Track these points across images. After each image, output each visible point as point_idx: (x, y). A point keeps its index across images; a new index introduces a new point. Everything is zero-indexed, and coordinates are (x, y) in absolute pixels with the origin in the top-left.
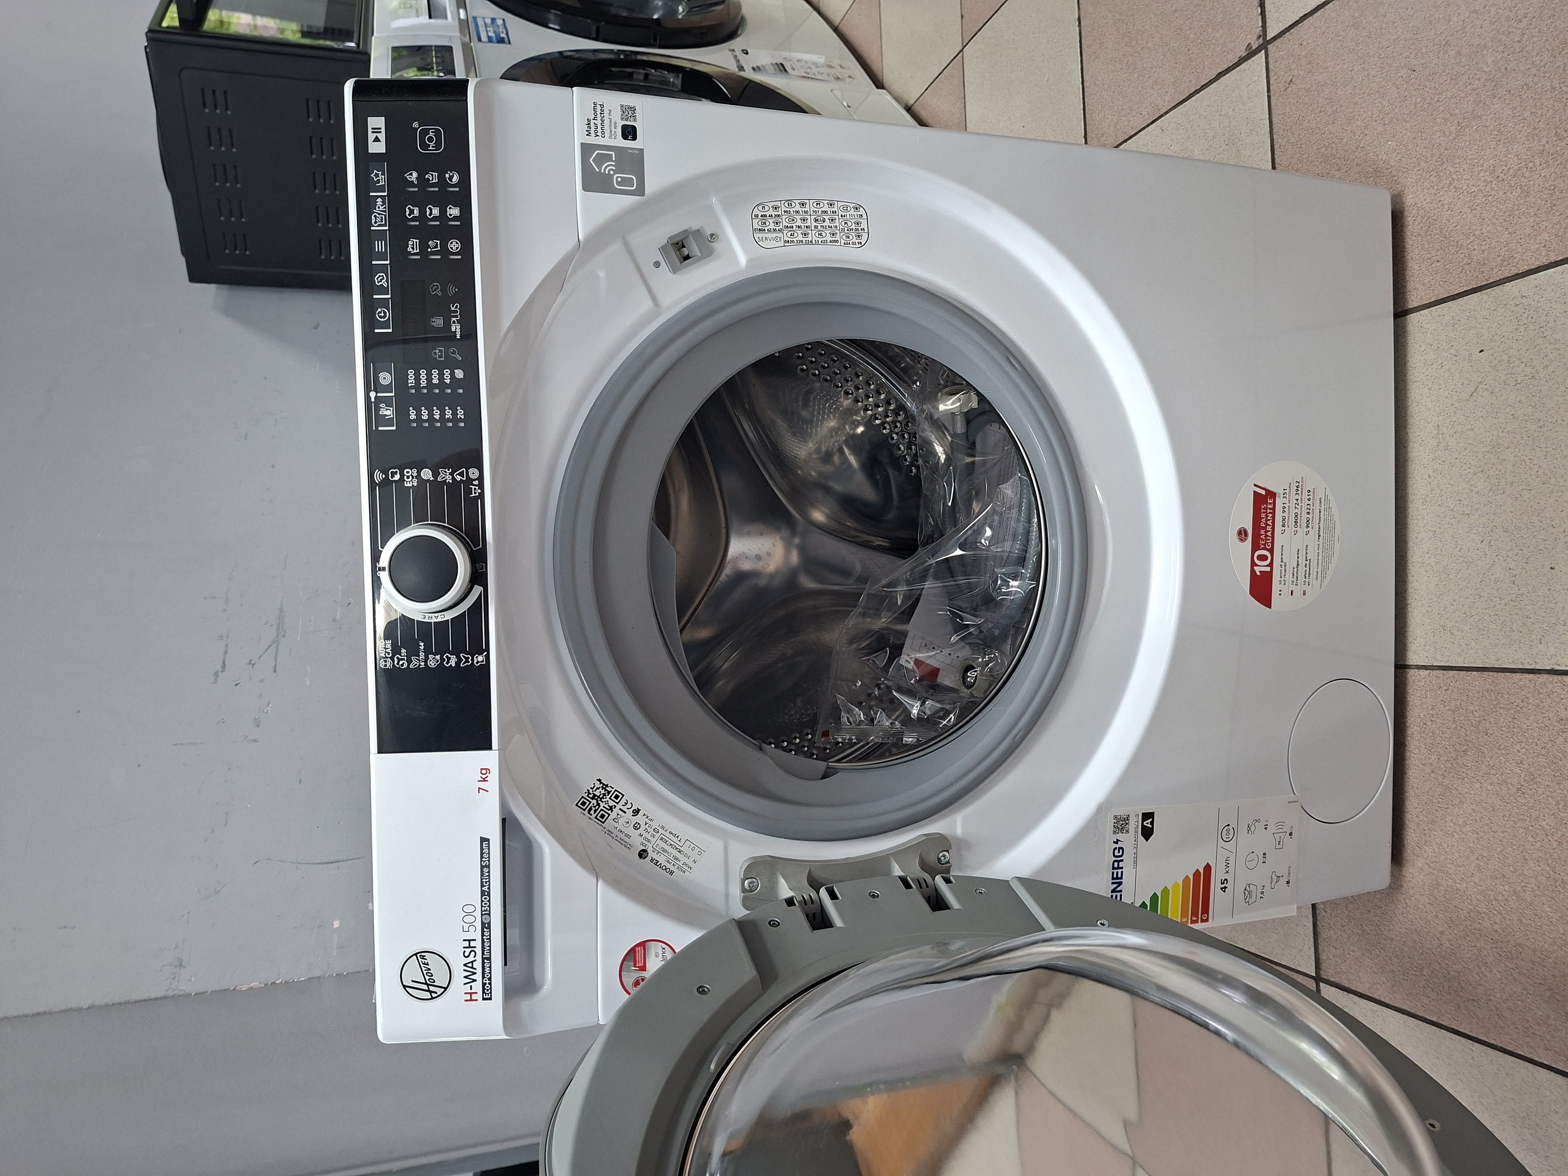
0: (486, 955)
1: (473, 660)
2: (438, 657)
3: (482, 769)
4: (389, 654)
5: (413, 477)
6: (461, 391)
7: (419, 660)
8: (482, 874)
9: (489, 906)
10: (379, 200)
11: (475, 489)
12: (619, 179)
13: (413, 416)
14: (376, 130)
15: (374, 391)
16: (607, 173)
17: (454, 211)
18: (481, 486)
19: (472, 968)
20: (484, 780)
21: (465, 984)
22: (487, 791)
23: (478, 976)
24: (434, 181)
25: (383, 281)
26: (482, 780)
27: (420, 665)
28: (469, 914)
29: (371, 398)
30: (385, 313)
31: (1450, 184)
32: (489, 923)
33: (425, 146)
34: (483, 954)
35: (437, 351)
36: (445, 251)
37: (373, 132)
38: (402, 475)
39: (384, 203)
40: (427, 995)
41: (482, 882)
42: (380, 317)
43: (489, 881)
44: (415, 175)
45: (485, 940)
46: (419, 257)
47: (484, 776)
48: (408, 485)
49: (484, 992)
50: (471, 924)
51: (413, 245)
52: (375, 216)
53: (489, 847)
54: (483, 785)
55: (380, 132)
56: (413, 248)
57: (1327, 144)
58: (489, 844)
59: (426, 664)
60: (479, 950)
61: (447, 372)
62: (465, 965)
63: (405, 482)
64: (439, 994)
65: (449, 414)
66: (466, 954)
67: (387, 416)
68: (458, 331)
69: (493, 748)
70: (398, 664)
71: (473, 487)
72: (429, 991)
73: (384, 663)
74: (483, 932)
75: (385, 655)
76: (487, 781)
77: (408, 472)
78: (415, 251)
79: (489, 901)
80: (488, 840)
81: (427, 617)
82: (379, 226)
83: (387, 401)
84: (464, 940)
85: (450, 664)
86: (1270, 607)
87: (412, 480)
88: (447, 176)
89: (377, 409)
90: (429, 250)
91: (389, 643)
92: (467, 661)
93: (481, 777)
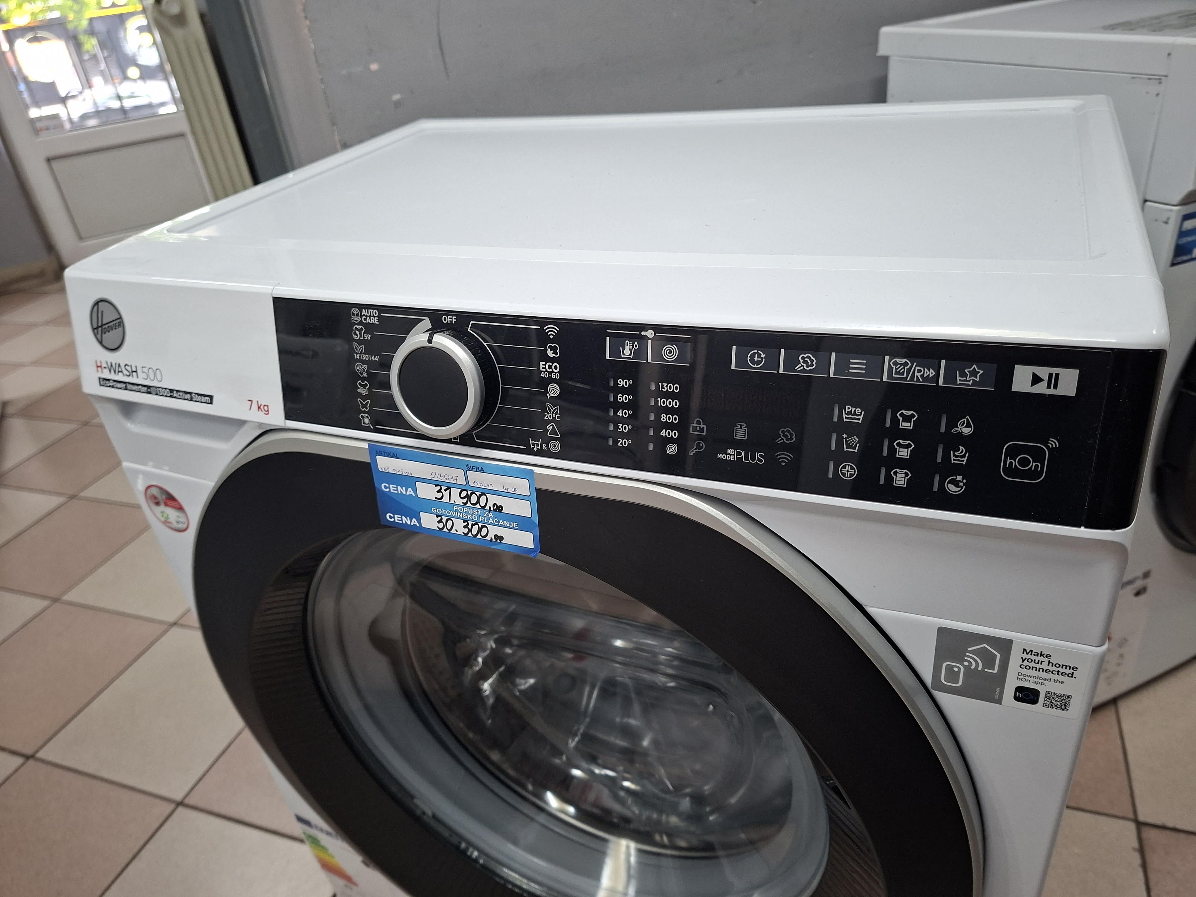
0: (129, 386)
1: (364, 412)
2: (365, 375)
3: (267, 406)
4: (365, 319)
5: (550, 373)
6: (651, 448)
7: (361, 353)
8: (186, 393)
9: (163, 395)
10: (932, 373)
11: (538, 445)
12: (956, 669)
13: (621, 383)
14: (1053, 382)
15: (655, 336)
16: (966, 658)
17: (901, 479)
18: (540, 453)
19: (119, 371)
20: (259, 408)
21: (106, 362)
22: (250, 409)
23: (114, 376)
24: (952, 458)
25: (805, 365)
26: (259, 405)
27: (357, 354)
28: (155, 375)
29: (646, 331)
30: (758, 363)
32: (150, 393)
33: (1013, 452)
34: (130, 383)
35: (702, 426)
36: (841, 457)
37: (1051, 375)
38: (553, 360)
39: (926, 379)
42: (753, 356)
43: (181, 398)
44: (967, 431)
45: (139, 387)
46: (836, 419)
47: (262, 407)
48: (542, 366)
49: (104, 379)
50: (148, 376)
51: (855, 414)
52: (906, 364)
53: (207, 403)
54: (254, 406)
55: (1049, 387)
56: (849, 413)
58: (209, 403)
59: (358, 360)
60: (131, 380)
61: (674, 434)
62: (119, 365)
63: (544, 363)
65: (623, 428)
66: (127, 368)
67: (624, 349)
68: (727, 457)
69: (287, 421)
70: (356, 329)
71: (539, 443)
73: (355, 312)
74: (144, 386)
75: (364, 316)
76: (259, 411)
77: (556, 368)
78: (844, 416)
79: (166, 396)
80: (212, 403)
82: (890, 367)
83: (639, 353)
84: (136, 367)
85: (359, 386)
87: (546, 371)
88: (959, 478)
89: (632, 338)
90: (845, 436)
91: (375, 320)
92: (364, 406)
93: (261, 405)
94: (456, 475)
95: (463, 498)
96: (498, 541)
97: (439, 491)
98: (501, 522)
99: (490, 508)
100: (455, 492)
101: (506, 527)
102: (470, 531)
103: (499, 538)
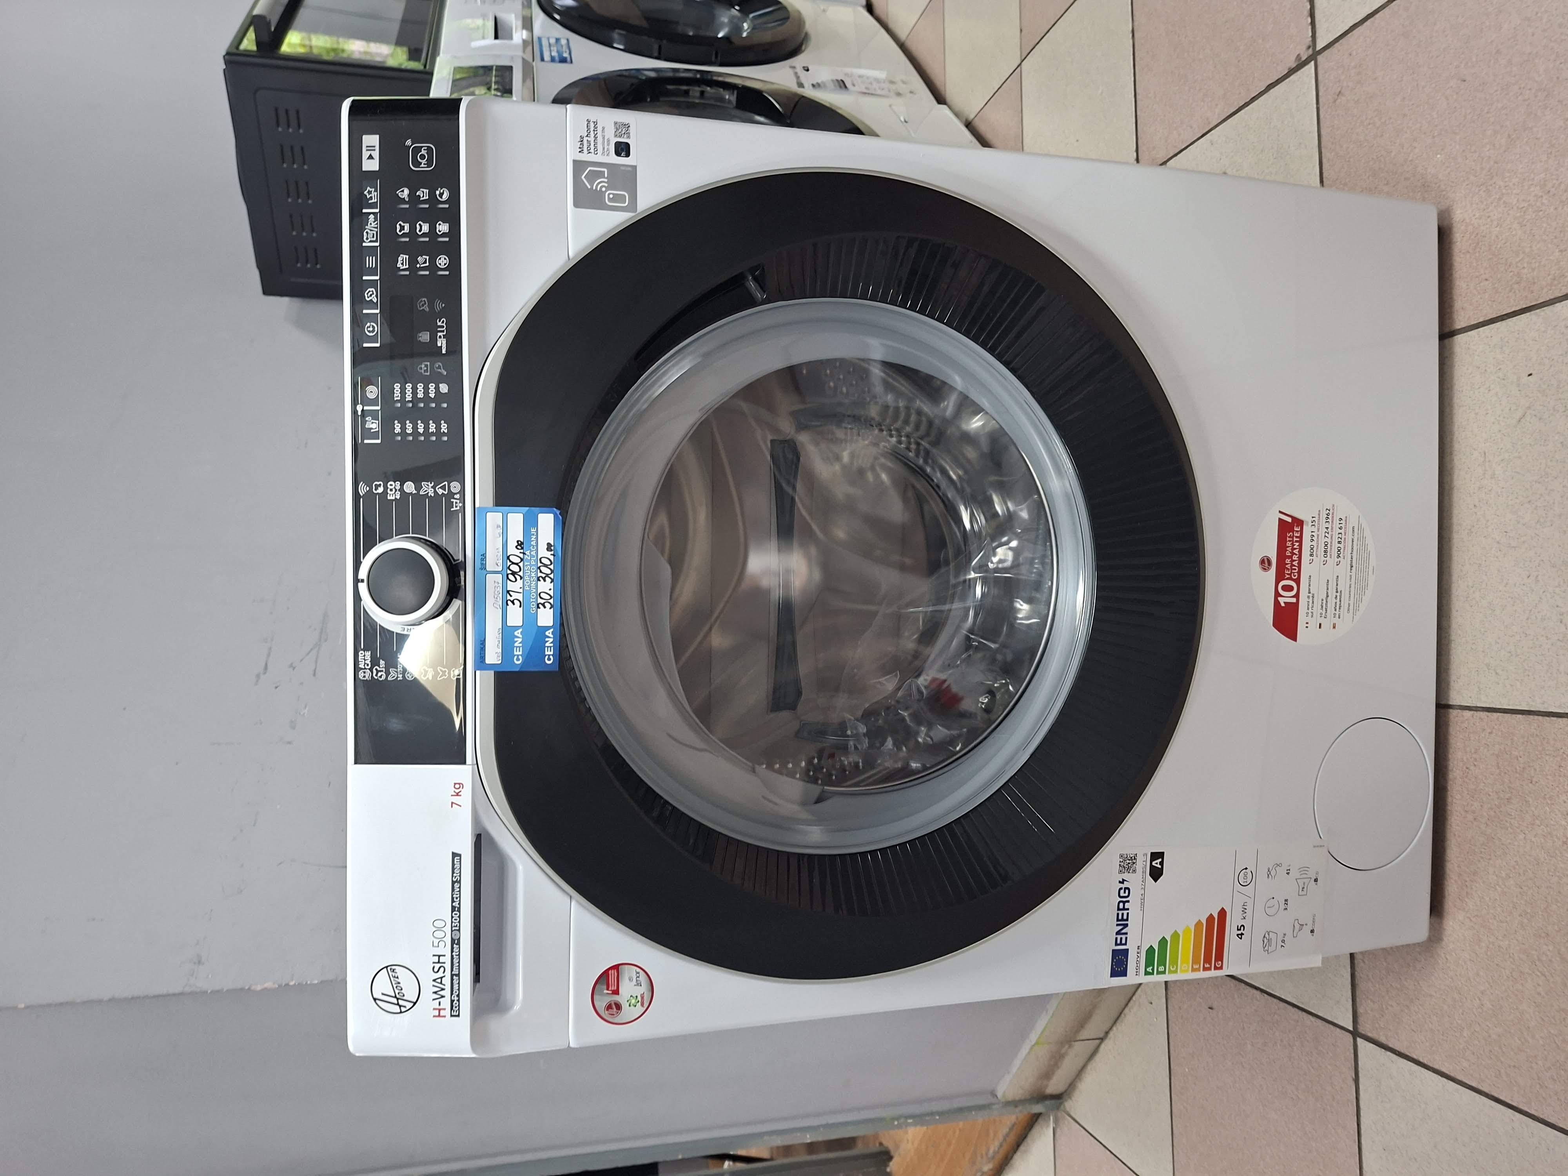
0: (455, 972)
1: (449, 673)
3: (455, 784)
4: (368, 665)
5: (396, 490)
6: (445, 405)
7: (397, 672)
8: (453, 890)
9: (459, 922)
10: (372, 217)
11: (456, 503)
12: (611, 196)
13: (398, 430)
14: (371, 148)
15: (361, 404)
16: (598, 189)
17: (443, 228)
18: (463, 500)
19: (441, 983)
20: (457, 794)
21: (434, 1000)
22: (460, 806)
23: (447, 993)
24: (425, 198)
25: (373, 296)
26: (455, 794)
27: (398, 677)
28: (439, 929)
29: (357, 411)
30: (373, 327)
31: (1500, 199)
32: (459, 939)
33: (417, 164)
34: (452, 970)
35: (423, 366)
36: (433, 267)
37: (367, 150)
38: (386, 488)
39: (376, 219)
40: (397, 1009)
41: (453, 898)
42: (369, 332)
43: (460, 897)
44: (407, 191)
45: (455, 956)
46: (407, 273)
47: (457, 791)
48: (391, 498)
49: (452, 1008)
50: (441, 939)
51: (403, 260)
52: (367, 233)
53: (460, 862)
54: (456, 799)
55: (374, 150)
56: (402, 264)
57: (1375, 157)
58: (460, 859)
59: (404, 677)
60: (448, 966)
61: (432, 387)
62: (434, 980)
63: (389, 495)
64: (408, 1008)
65: (432, 428)
66: (436, 970)
67: (372, 429)
68: (444, 346)
69: (467, 763)
70: (376, 675)
71: (455, 501)
72: (398, 1004)
73: (363, 674)
74: (452, 948)
75: (364, 666)
77: (391, 485)
78: (404, 267)
79: (459, 917)
80: (460, 855)
81: (406, 630)
82: (371, 241)
83: (374, 415)
84: (434, 955)
85: (426, 678)
86: (1295, 640)
87: (395, 493)
88: (438, 193)
89: (364, 422)
90: (418, 266)
91: (368, 654)
92: (444, 674)
93: (454, 792)
94: (493, 583)
95: (516, 580)
96: (552, 548)
97: (513, 602)
98: (533, 543)
99: (521, 553)
100: (511, 586)
101: (537, 538)
102: (547, 575)
103: (549, 547)
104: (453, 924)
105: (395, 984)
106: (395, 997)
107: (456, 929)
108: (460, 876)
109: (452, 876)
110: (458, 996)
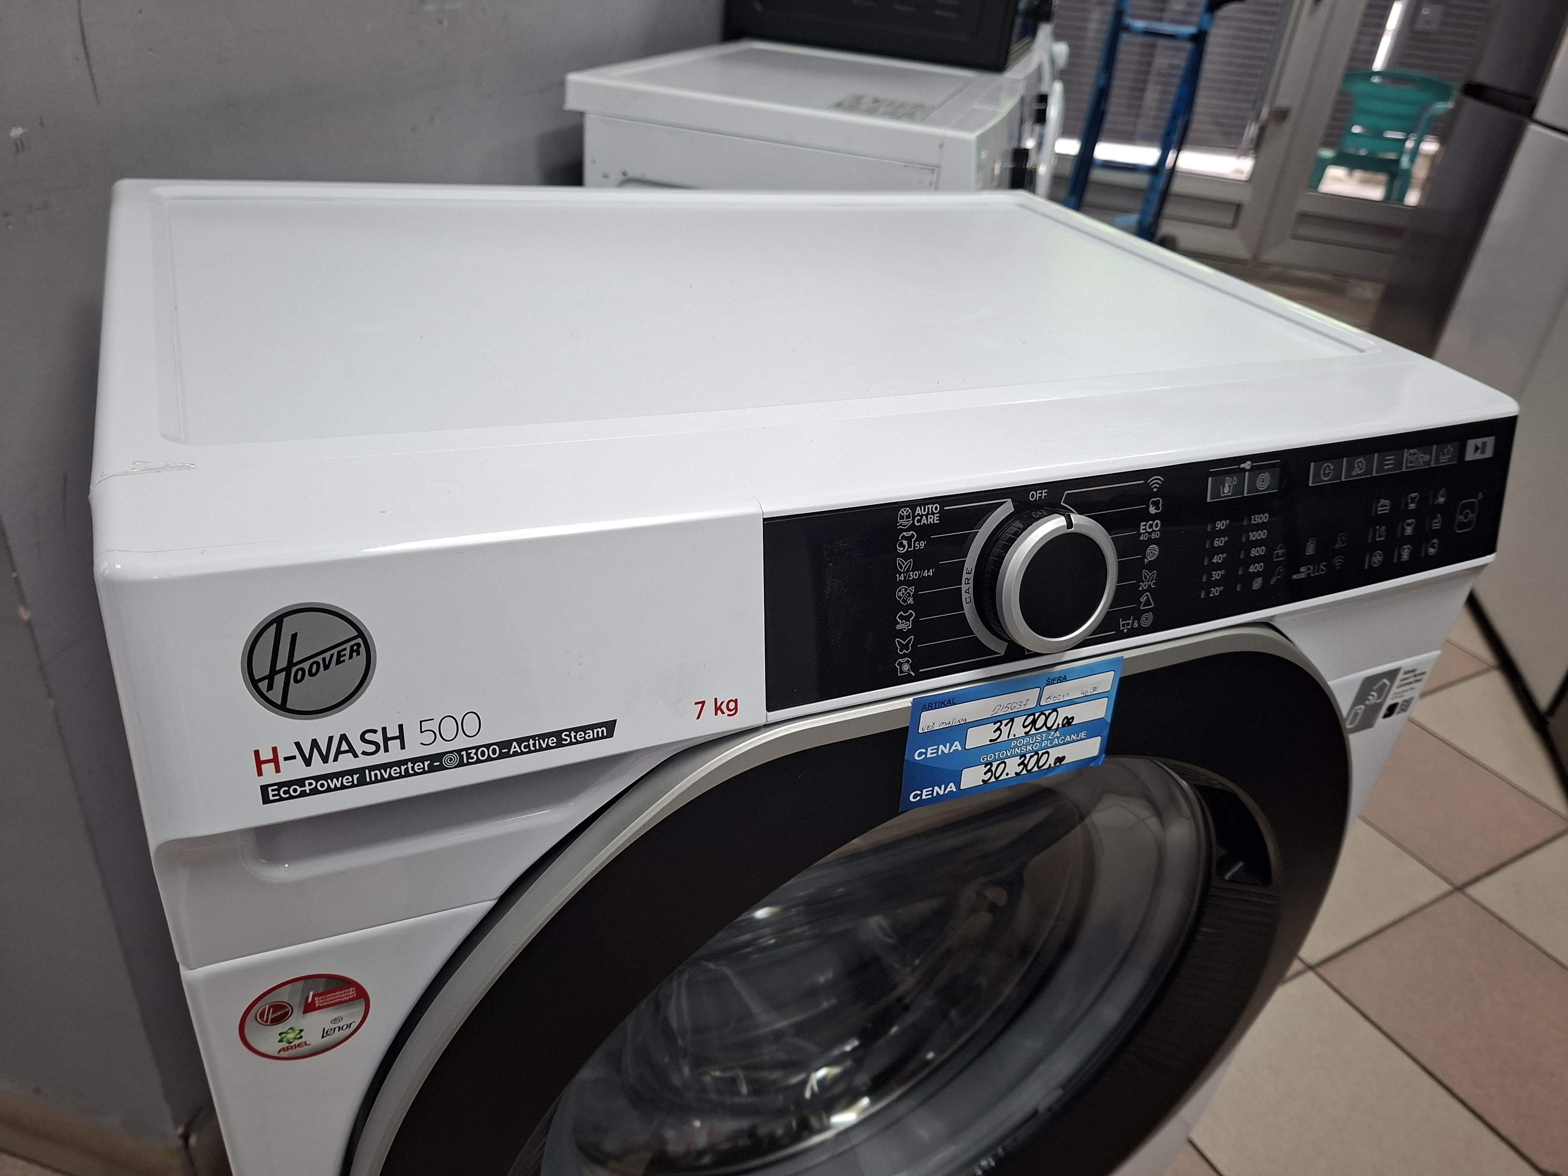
0: (369, 776)
1: (905, 656)
2: (911, 601)
3: (736, 701)
4: (919, 520)
5: (1150, 533)
6: (1238, 588)
7: (908, 571)
8: (543, 736)
9: (478, 761)
10: (1428, 457)
11: (1128, 624)
13: (1219, 525)
14: (1483, 449)
15: (1252, 466)
16: (1369, 698)
17: (1406, 553)
18: (1131, 633)
19: (339, 752)
20: (718, 709)
21: (298, 744)
22: (698, 718)
23: (318, 767)
24: (1433, 525)
25: (1360, 469)
26: (718, 705)
27: (900, 574)
28: (460, 726)
29: (1245, 463)
30: (1330, 474)
32: (442, 768)
33: (1462, 509)
34: (372, 768)
35: (1282, 551)
36: (1374, 547)
37: (1482, 444)
38: (1154, 517)
39: (1425, 463)
40: (262, 669)
41: (527, 739)
42: (1324, 470)
43: (530, 752)
44: (1442, 501)
45: (403, 768)
46: (1373, 514)
47: (724, 707)
48: (1142, 527)
49: (281, 785)
50: (438, 734)
51: (1385, 506)
52: (1415, 454)
53: (598, 738)
54: (709, 708)
55: (1481, 453)
56: (1382, 506)
58: (603, 737)
59: (901, 583)
60: (381, 758)
61: (1260, 567)
62: (343, 737)
63: (1145, 523)
64: (269, 695)
65: (1216, 575)
66: (368, 736)
67: (1224, 487)
68: (1299, 576)
69: (770, 712)
70: (904, 538)
71: (1130, 622)
72: (273, 672)
73: (905, 513)
74: (422, 759)
75: (918, 515)
76: (716, 714)
77: (1157, 525)
78: (1379, 509)
79: (489, 759)
80: (610, 734)
81: (968, 576)
82: (1407, 458)
83: (1238, 488)
84: (401, 727)
85: (900, 621)
87: (1147, 532)
88: (1435, 541)
89: (1232, 475)
90: (1378, 527)
91: (934, 519)
92: (904, 647)
93: (722, 703)
94: (1028, 698)
95: (1024, 727)
96: (1058, 764)
97: (999, 729)
98: (1068, 739)
99: (1059, 724)
100: (1019, 721)
101: (1074, 741)
102: (1026, 766)
103: (1060, 760)
104: (474, 751)
105: (324, 660)
106: (291, 664)
107: (463, 758)
108: (571, 743)
109: (570, 730)
110: (314, 792)
